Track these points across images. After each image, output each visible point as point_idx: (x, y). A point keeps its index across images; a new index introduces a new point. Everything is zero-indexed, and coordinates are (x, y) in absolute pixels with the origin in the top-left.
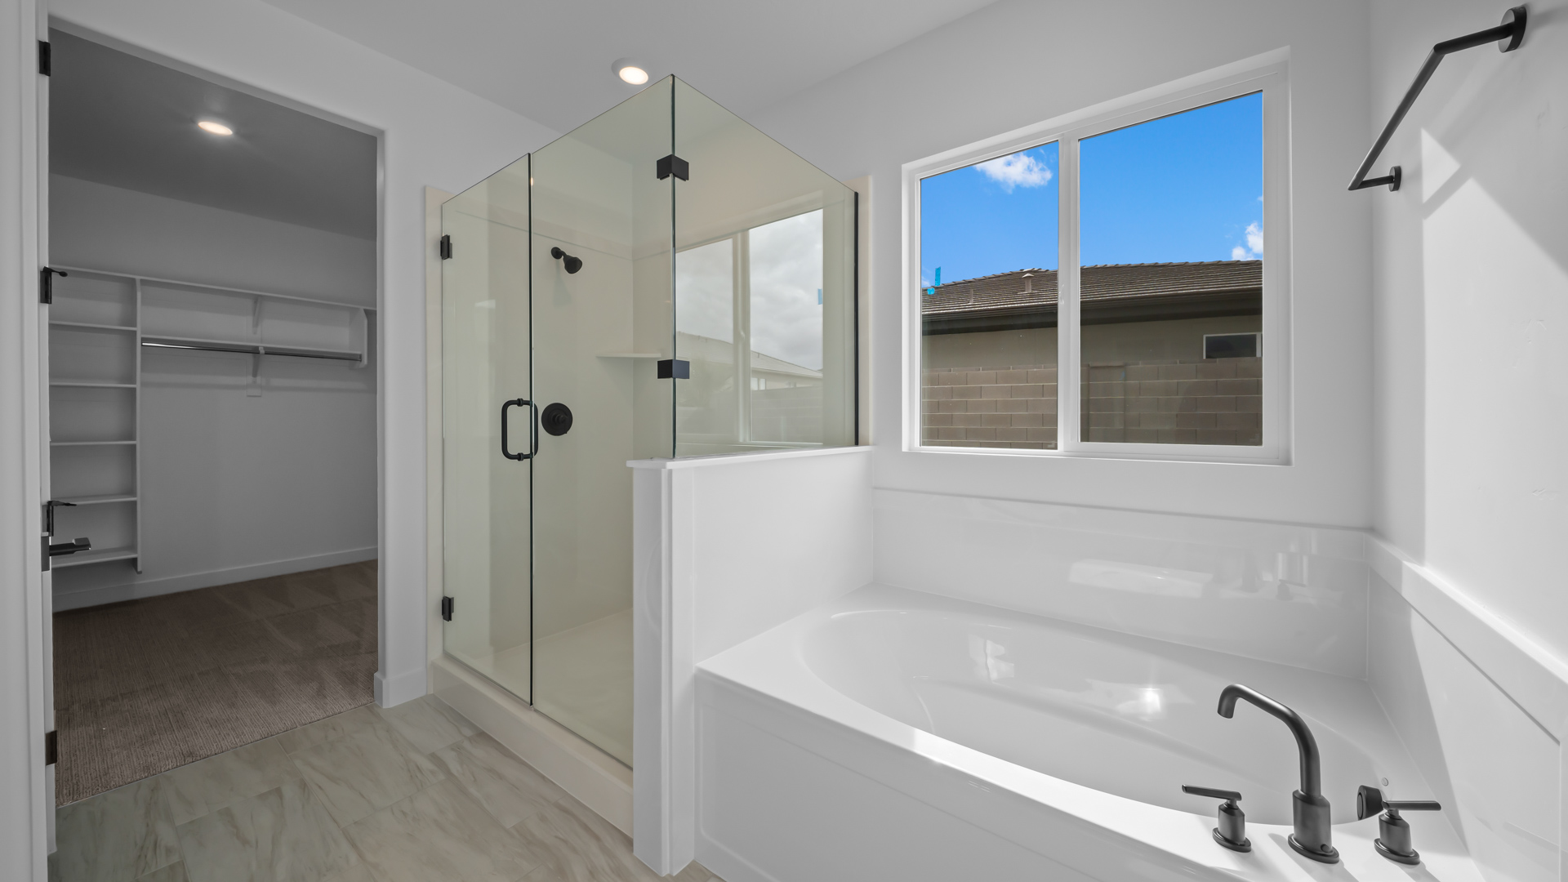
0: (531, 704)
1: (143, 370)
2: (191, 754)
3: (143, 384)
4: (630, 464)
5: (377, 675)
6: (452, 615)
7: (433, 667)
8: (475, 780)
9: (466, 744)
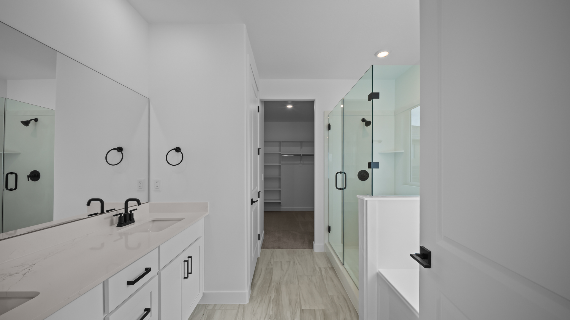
0: (343, 264)
1: (282, 161)
2: (280, 247)
3: (282, 164)
4: (358, 196)
5: (313, 242)
6: (330, 231)
7: (325, 245)
8: (327, 279)
9: (328, 269)
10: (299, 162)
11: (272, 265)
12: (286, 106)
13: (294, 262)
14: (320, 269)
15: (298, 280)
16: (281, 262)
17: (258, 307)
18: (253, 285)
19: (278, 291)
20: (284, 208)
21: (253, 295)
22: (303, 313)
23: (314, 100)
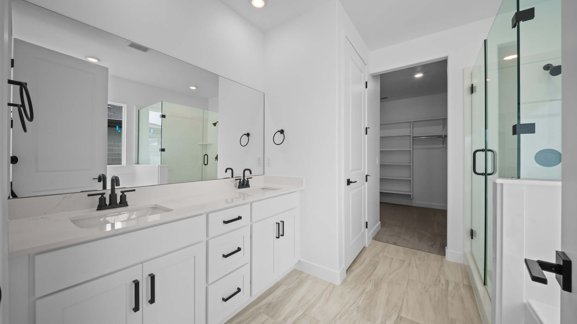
0: (485, 285)
1: (413, 145)
3: (413, 149)
6: (473, 237)
7: (465, 255)
8: (453, 296)
9: (461, 286)
10: (442, 146)
11: (379, 258)
12: (413, 75)
13: (410, 264)
14: (447, 282)
15: (408, 284)
16: (392, 259)
17: (348, 292)
18: (349, 270)
19: (377, 286)
20: (418, 202)
21: (347, 280)
22: (400, 320)
23: (447, 57)
